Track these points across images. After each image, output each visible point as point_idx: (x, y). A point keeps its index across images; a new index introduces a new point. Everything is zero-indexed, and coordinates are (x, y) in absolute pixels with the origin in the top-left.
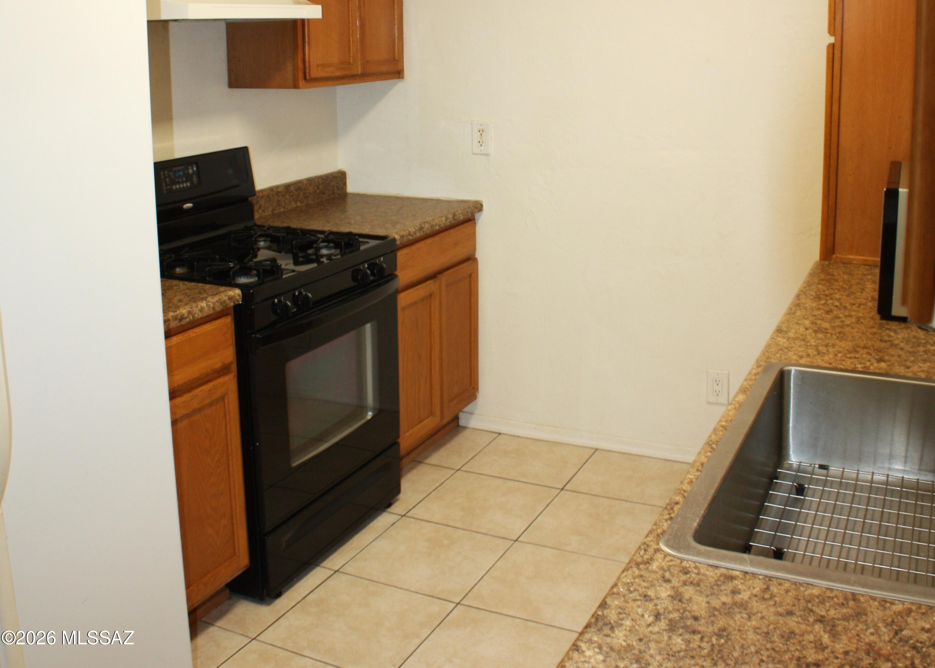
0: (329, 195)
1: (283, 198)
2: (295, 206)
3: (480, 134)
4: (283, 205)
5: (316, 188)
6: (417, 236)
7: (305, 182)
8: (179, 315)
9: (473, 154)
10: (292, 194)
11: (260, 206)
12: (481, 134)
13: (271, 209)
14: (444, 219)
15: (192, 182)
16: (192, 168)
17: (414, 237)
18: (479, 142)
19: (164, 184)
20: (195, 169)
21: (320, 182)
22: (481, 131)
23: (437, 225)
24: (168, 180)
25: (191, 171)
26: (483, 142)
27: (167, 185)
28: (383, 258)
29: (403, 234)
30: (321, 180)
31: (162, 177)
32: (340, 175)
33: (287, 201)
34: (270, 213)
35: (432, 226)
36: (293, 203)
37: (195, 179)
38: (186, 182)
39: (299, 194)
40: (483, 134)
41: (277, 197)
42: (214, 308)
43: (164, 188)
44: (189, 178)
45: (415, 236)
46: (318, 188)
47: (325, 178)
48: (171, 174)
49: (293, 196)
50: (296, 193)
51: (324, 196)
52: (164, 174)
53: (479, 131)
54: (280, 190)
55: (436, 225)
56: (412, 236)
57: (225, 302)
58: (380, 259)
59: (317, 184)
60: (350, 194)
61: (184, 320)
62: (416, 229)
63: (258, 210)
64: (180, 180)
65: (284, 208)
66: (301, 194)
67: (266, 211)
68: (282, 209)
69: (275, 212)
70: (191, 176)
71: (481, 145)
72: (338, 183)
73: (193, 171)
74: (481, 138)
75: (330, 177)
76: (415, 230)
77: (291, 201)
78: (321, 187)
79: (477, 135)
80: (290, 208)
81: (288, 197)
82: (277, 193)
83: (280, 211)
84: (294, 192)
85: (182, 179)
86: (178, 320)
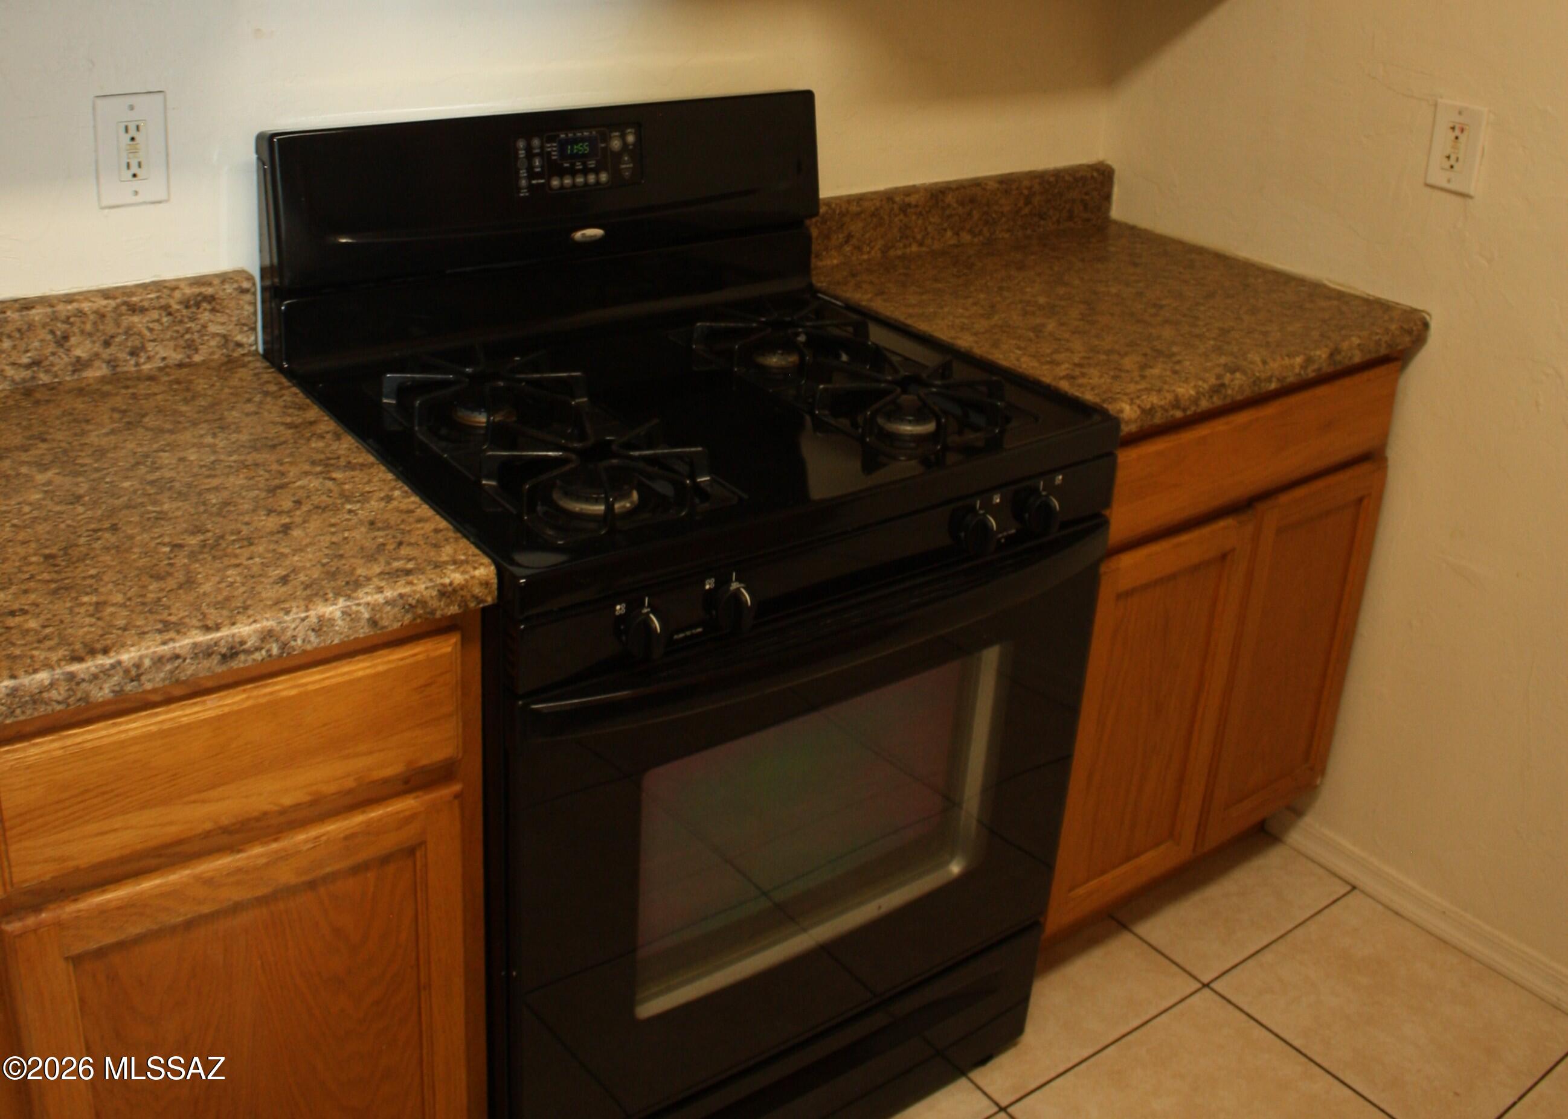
0: (1058, 222)
1: (920, 222)
2: (953, 242)
3: (1453, 138)
4: (919, 237)
5: (1021, 203)
6: (1199, 410)
7: (992, 185)
8: (223, 643)
9: (1427, 185)
10: (948, 212)
11: (849, 237)
12: (1457, 138)
13: (880, 243)
14: (1299, 360)
15: (616, 173)
16: (623, 137)
17: (1189, 413)
18: (1448, 157)
19: (523, 173)
20: (631, 139)
21: (1037, 188)
22: (1458, 130)
23: (1274, 379)
24: (537, 162)
25: (616, 144)
26: (1457, 160)
27: (532, 175)
28: (1063, 479)
29: (1152, 404)
30: (1040, 184)
31: (522, 154)
32: (1095, 174)
33: (930, 228)
34: (876, 253)
35: (1257, 381)
36: (949, 233)
37: (626, 165)
38: (596, 171)
39: (970, 214)
40: (1463, 138)
41: (902, 216)
42: (373, 622)
43: (524, 183)
44: (608, 160)
45: (1193, 408)
46: (1027, 203)
47: (1052, 179)
48: (552, 148)
49: (950, 216)
50: (960, 210)
51: (1042, 222)
52: (529, 149)
53: (1453, 128)
54: (913, 199)
55: (1269, 380)
56: (1184, 410)
57: (422, 602)
58: (1054, 480)
59: (1026, 192)
60: (1116, 222)
61: (242, 657)
62: (1201, 389)
63: (841, 246)
64: (579, 166)
65: (921, 244)
66: (976, 215)
67: (866, 249)
68: (914, 248)
69: (892, 253)
70: (618, 156)
71: (1452, 167)
72: (1087, 194)
73: (625, 144)
74: (1454, 147)
75: (1067, 178)
76: (1198, 393)
77: (945, 230)
78: (1036, 200)
79: (1443, 139)
80: (937, 246)
81: (935, 219)
82: (905, 209)
83: (908, 250)
84: (954, 209)
85: (584, 164)
86: (216, 659)
